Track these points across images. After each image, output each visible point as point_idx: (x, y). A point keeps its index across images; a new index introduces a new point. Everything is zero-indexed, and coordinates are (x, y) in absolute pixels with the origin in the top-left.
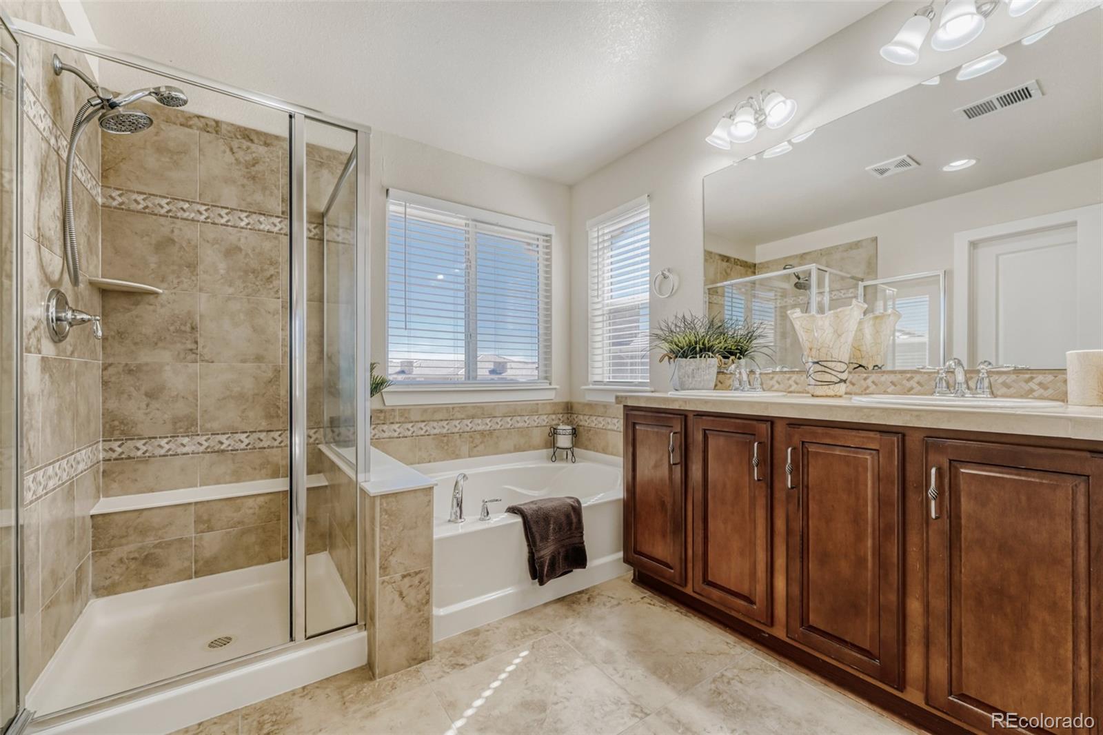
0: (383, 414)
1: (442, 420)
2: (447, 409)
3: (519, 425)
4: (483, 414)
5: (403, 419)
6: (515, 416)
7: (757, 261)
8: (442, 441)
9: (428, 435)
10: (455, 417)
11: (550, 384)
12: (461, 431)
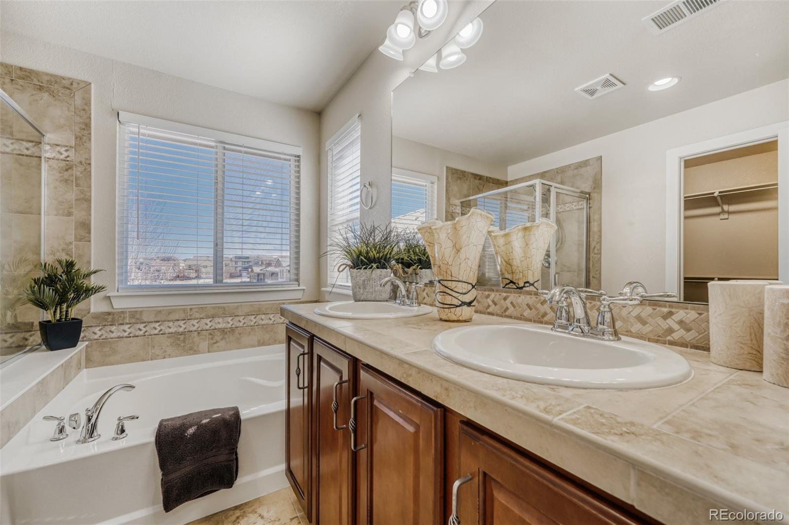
0: (111, 317)
1: (178, 320)
2: (184, 310)
3: (263, 322)
4: (224, 313)
5: (133, 321)
6: (259, 314)
7: (509, 179)
8: (179, 339)
9: (162, 334)
10: (193, 317)
11: (299, 285)
12: (199, 329)
